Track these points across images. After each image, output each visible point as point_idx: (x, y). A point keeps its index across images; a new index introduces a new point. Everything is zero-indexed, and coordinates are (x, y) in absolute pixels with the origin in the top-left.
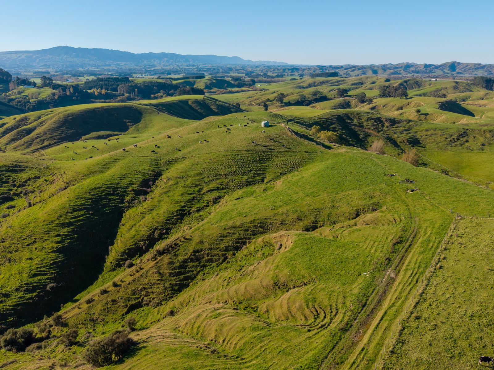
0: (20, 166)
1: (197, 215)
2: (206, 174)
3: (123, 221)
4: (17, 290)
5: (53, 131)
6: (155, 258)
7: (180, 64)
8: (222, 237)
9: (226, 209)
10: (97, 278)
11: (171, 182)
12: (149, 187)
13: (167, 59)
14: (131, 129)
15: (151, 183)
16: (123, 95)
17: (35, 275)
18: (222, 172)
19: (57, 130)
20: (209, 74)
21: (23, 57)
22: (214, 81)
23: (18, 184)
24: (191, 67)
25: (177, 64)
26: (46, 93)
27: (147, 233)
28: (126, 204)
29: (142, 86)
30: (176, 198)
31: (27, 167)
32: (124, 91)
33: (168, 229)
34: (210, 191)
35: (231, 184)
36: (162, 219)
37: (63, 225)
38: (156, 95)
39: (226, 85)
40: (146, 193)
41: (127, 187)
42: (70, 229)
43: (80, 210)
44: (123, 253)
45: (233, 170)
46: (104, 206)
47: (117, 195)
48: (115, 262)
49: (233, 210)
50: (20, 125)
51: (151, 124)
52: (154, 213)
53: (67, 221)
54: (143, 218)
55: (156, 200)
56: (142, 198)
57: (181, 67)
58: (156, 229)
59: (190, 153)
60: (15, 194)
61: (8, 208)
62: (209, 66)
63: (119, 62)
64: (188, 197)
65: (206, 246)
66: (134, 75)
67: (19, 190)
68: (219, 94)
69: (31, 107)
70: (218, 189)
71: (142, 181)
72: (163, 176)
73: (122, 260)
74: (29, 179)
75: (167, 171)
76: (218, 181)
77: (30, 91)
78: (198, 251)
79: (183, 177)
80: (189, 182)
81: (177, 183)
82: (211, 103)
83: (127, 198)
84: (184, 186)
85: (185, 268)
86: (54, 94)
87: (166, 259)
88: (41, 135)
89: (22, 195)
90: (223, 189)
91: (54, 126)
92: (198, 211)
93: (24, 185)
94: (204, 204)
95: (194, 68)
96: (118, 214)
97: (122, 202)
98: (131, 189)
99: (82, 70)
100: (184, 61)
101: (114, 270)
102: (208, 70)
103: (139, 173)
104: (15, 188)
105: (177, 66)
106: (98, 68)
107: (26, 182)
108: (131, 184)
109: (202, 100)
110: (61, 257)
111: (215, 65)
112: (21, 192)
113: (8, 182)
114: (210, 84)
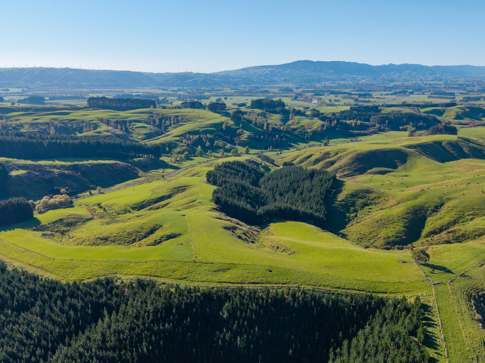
0: (370, 191)
1: (462, 224)
2: (467, 207)
3: (427, 221)
4: (392, 236)
5: (350, 164)
6: (446, 234)
7: (424, 78)
8: (474, 231)
9: (476, 223)
10: (419, 239)
11: (449, 209)
12: (438, 209)
13: (409, 72)
14: (400, 168)
15: (439, 207)
16: (375, 126)
17: (397, 233)
18: (476, 207)
19: (353, 165)
20: (461, 93)
21: (267, 72)
22: (467, 110)
23: (371, 199)
24: (437, 82)
25: (421, 77)
26: (317, 123)
27: (440, 227)
28: (428, 215)
29: (393, 118)
30: (452, 216)
31: (373, 192)
32: (375, 122)
33: (448, 227)
34: (469, 215)
35: (480, 213)
36: (446, 223)
37: (404, 218)
38: (405, 127)
39: (480, 115)
40: (437, 211)
41: (428, 208)
42: (407, 220)
43: (410, 214)
44: (429, 232)
45: (482, 207)
46: (419, 214)
47: (424, 210)
48: (425, 235)
49: (480, 223)
50: (325, 157)
51: (416, 165)
52: (442, 220)
53: (406, 217)
54: (437, 221)
55: (442, 215)
56: (435, 213)
57: (425, 82)
58: (443, 226)
59: (459, 196)
60: (370, 203)
61: (369, 209)
62: (461, 81)
63: (355, 76)
64: (458, 216)
65: (467, 233)
66: (374, 94)
67: (372, 202)
68: (471, 127)
69: (309, 137)
70: (473, 215)
71: (435, 206)
72: (445, 205)
73: (429, 235)
74: (375, 198)
75: (447, 203)
76: (473, 211)
77: (305, 121)
78: (464, 234)
79: (456, 207)
80: (458, 209)
81: (453, 209)
82: (464, 145)
83: (428, 213)
84: (456, 211)
85: (459, 238)
86: (323, 126)
87: (451, 234)
88: (342, 167)
89: (373, 204)
90: (475, 215)
91: (350, 161)
92: (463, 222)
93: (373, 200)
94: (466, 220)
95: (442, 82)
96: (424, 219)
97: (426, 213)
98: (430, 209)
99: (320, 85)
100: (430, 74)
101: (425, 238)
102: (460, 86)
103: (433, 202)
104: (369, 201)
105: (421, 80)
106: (334, 83)
107: (374, 198)
108: (430, 207)
109: (456, 142)
110: (406, 229)
111: (469, 79)
112: (373, 203)
113: (366, 197)
114: (462, 114)
